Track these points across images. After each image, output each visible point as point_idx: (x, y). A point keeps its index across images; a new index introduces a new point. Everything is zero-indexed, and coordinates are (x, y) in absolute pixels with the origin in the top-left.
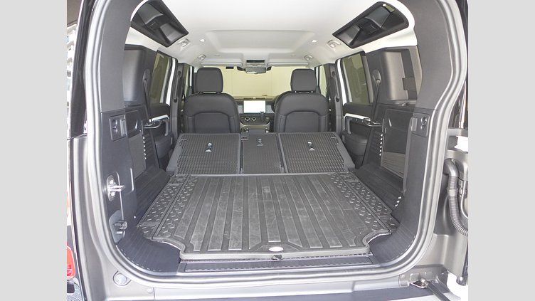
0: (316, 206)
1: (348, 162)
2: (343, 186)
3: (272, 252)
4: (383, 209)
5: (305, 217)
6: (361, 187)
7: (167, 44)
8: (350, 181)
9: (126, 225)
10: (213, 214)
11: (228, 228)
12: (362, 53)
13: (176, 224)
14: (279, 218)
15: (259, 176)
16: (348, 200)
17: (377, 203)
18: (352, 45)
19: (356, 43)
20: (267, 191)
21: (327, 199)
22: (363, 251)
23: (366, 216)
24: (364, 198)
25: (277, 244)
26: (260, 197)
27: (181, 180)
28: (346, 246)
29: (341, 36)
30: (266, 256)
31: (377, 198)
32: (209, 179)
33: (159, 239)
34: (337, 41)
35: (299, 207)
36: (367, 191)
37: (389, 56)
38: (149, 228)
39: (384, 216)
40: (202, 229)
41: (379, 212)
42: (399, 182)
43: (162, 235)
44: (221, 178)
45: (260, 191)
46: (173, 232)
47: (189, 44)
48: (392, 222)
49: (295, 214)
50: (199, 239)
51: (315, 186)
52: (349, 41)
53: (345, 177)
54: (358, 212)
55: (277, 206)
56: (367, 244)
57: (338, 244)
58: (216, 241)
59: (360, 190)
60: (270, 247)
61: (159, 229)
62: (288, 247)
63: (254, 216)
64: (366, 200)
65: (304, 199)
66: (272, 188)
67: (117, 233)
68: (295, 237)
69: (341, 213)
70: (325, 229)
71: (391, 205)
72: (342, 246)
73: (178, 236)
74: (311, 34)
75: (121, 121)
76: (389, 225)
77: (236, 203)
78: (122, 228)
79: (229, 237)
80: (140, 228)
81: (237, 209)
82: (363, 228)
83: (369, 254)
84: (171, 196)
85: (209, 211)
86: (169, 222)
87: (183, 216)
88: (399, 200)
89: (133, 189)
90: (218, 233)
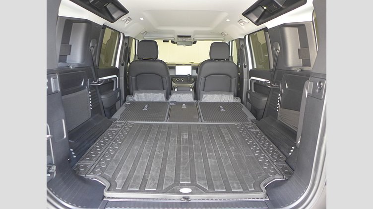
0: (224, 151)
1: (251, 117)
2: (246, 135)
3: (181, 193)
4: (278, 156)
5: (213, 161)
6: (261, 136)
8: (252, 130)
9: (54, 168)
10: (139, 156)
11: (148, 169)
12: (265, 29)
13: (107, 163)
14: (192, 161)
15: (181, 124)
16: (250, 146)
17: (273, 151)
18: (257, 23)
19: (260, 21)
20: (186, 137)
21: (233, 145)
22: (260, 196)
24: (263, 145)
25: (187, 186)
26: (179, 142)
27: (120, 125)
28: (246, 191)
29: (248, 16)
30: (176, 198)
31: (274, 146)
32: (142, 125)
33: (91, 177)
34: (245, 20)
35: (209, 152)
36: (265, 140)
37: (287, 30)
38: (85, 167)
39: (280, 162)
40: (127, 168)
41: (275, 159)
42: (294, 135)
43: (94, 172)
44: (151, 125)
45: (179, 137)
46: (103, 170)
47: (131, 21)
48: (286, 168)
49: (205, 158)
50: (123, 178)
51: (224, 134)
52: (255, 19)
53: (249, 126)
54: (257, 158)
55: (191, 150)
56: (263, 189)
57: (239, 188)
58: (137, 181)
59: (260, 138)
60: (181, 188)
61: (93, 167)
62: (197, 189)
63: (172, 159)
64: (265, 147)
66: (190, 135)
68: (203, 179)
69: (243, 158)
70: (229, 173)
71: (285, 153)
72: (242, 190)
73: (106, 174)
74: (225, 15)
75: (52, 79)
76: (284, 171)
77: (159, 147)
78: (51, 171)
79: (148, 177)
80: (78, 166)
81: (159, 152)
82: (261, 173)
83: (266, 198)
84: (109, 139)
85: (136, 153)
86: (103, 161)
87: (115, 156)
88: (292, 149)
89: (65, 137)
90: (140, 172)
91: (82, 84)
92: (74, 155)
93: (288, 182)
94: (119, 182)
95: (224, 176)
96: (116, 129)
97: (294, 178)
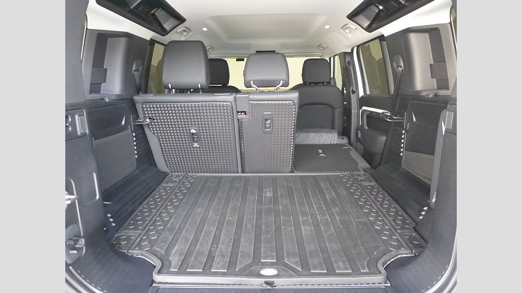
0: (324, 215)
1: (363, 164)
2: (356, 190)
3: (262, 276)
4: (404, 221)
5: (308, 228)
6: (378, 192)
7: (163, 33)
8: (365, 184)
9: (82, 242)
10: (203, 222)
11: (216, 240)
12: (381, 38)
13: (159, 233)
14: (278, 228)
15: (262, 177)
16: (362, 207)
17: (396, 213)
18: (369, 29)
19: (374, 25)
20: (269, 194)
21: (337, 205)
22: (378, 280)
23: (383, 229)
24: (381, 205)
25: (271, 265)
26: (260, 202)
27: (177, 180)
28: (356, 272)
29: (356, 19)
30: (255, 282)
31: (398, 207)
32: (207, 179)
33: (136, 253)
34: (352, 25)
35: (302, 216)
36: (385, 197)
37: (413, 38)
38: (128, 239)
39: (406, 230)
40: (187, 240)
41: (398, 225)
42: (425, 189)
43: (140, 246)
44: (221, 178)
45: (260, 196)
46: (152, 243)
47: (191, 33)
48: (415, 239)
49: (297, 225)
50: (180, 255)
51: (324, 190)
52: (366, 24)
53: (360, 178)
54: (373, 223)
55: (277, 214)
56: (382, 269)
57: (346, 269)
58: (200, 259)
59: (377, 195)
60: (262, 268)
61: (139, 239)
62: (285, 270)
63: (249, 226)
64: (384, 208)
65: (310, 205)
66: (275, 191)
67: (71, 252)
68: (294, 255)
69: (352, 225)
70: (332, 246)
71: (414, 216)
72: (351, 271)
73: (158, 249)
74: (323, 19)
75: (77, 117)
76: (412, 243)
77: (231, 209)
78: (78, 246)
79: (216, 252)
80: (119, 237)
81: (232, 216)
82: (378, 246)
83: (386, 283)
84: (162, 198)
85: (199, 218)
86: (152, 230)
87: (170, 224)
88: (424, 210)
89: (98, 197)
90: (204, 246)
91: (123, 123)
92: (113, 222)
93: (419, 260)
94: (175, 260)
95: (324, 250)
96: (172, 185)
97: (427, 254)
